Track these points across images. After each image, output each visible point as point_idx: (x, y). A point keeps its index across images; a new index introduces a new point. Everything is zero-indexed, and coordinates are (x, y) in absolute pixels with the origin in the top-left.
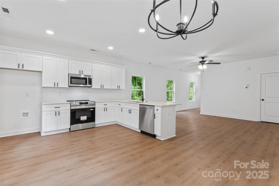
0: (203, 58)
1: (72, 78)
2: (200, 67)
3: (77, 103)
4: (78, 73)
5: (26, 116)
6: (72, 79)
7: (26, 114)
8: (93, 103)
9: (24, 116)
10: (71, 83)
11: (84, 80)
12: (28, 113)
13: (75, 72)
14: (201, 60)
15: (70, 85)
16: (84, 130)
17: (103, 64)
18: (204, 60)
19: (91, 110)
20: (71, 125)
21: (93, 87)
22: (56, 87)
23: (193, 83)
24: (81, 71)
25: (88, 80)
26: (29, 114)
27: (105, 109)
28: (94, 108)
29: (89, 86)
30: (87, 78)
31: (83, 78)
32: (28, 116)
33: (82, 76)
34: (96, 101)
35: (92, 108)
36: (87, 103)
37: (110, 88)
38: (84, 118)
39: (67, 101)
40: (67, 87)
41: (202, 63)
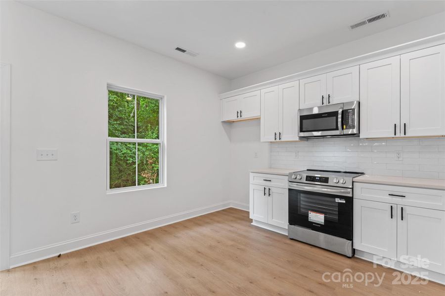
1: (302, 118)
3: (300, 177)
4: (319, 103)
6: (304, 121)
10: (301, 130)
15: (300, 134)
16: (314, 249)
19: (338, 200)
20: (289, 223)
22: (278, 140)
24: (326, 97)
25: (340, 116)
31: (330, 115)
36: (326, 180)
38: (317, 218)
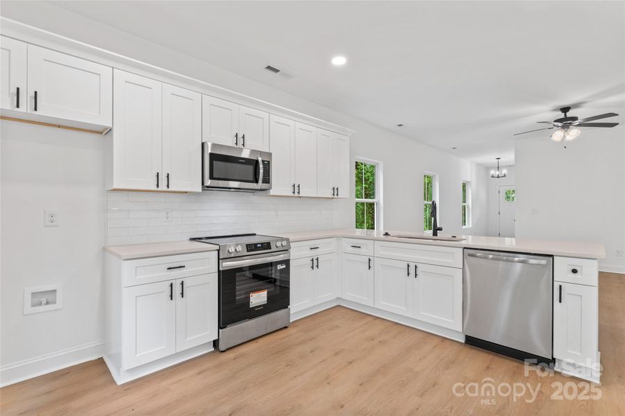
0: (565, 110)
1: (213, 157)
2: (558, 135)
3: (239, 248)
4: (231, 143)
5: (47, 303)
6: (214, 162)
7: (45, 298)
8: (284, 243)
9: (40, 304)
10: (212, 178)
11: (251, 168)
12: (55, 291)
13: (223, 139)
14: (562, 115)
15: (208, 182)
17: (296, 119)
18: (569, 114)
19: (279, 267)
20: (220, 328)
21: (272, 192)
22: (162, 188)
23: (468, 182)
24: (240, 136)
25: (261, 166)
26: (59, 295)
27: (315, 263)
28: (287, 262)
29: (265, 186)
30: (257, 161)
31: (247, 161)
32: (55, 303)
33: (246, 154)
34: (291, 238)
35: (281, 262)
36: (268, 246)
37: (315, 196)
38: (259, 298)
39: (192, 239)
40: (199, 189)
41: (566, 122)
